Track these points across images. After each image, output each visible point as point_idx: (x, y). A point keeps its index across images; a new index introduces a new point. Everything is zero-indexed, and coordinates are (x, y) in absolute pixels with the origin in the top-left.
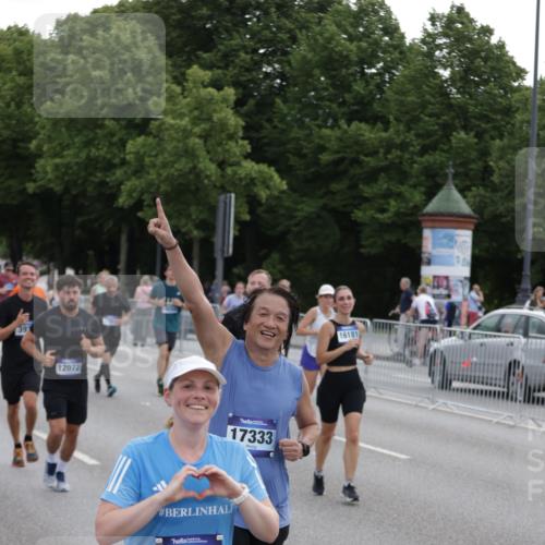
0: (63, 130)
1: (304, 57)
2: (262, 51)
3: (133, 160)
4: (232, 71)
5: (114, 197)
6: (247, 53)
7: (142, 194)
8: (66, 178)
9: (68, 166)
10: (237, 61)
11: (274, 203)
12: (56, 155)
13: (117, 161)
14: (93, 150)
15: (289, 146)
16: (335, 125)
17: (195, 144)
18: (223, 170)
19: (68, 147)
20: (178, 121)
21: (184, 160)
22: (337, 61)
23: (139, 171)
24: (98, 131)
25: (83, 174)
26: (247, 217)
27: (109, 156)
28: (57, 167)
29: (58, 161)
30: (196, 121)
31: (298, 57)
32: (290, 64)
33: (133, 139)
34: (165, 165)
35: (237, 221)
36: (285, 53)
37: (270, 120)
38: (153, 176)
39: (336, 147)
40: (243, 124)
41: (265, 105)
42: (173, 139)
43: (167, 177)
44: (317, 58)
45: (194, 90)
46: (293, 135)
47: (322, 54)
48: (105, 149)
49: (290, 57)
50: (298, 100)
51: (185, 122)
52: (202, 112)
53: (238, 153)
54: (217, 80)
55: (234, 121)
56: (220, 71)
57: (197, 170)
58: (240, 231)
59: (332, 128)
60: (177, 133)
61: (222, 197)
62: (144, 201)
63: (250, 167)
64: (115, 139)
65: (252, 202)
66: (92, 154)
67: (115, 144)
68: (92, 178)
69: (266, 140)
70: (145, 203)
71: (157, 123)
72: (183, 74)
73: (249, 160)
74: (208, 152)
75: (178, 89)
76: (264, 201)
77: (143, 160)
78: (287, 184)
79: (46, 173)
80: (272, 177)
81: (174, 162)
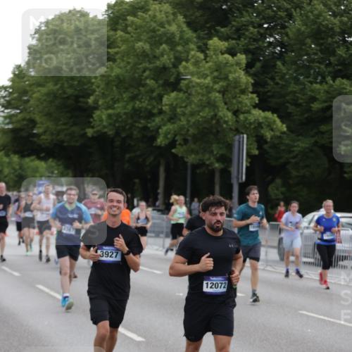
0: (114, 88)
1: (299, 30)
2: (266, 26)
3: (168, 111)
4: (243, 41)
5: (154, 138)
6: (254, 27)
7: (176, 136)
8: (117, 125)
9: (118, 115)
10: (247, 33)
11: (276, 142)
12: (108, 107)
13: (155, 111)
14: (138, 103)
15: (288, 98)
16: (323, 81)
17: (216, 97)
18: (237, 116)
19: (118, 101)
20: (202, 80)
21: (207, 110)
22: (325, 32)
23: (173, 118)
24: (141, 89)
25: (130, 121)
26: (256, 152)
27: (149, 107)
28: (109, 116)
29: (110, 111)
30: (216, 80)
31: (294, 30)
32: (287, 35)
33: (168, 94)
34: (192, 114)
35: (249, 155)
36: (284, 27)
37: (273, 79)
38: (184, 122)
39: (324, 98)
40: (253, 81)
41: (269, 67)
42: (199, 94)
43: (194, 123)
44: (309, 30)
45: (214, 57)
46: (290, 89)
47: (313, 27)
48: (146, 102)
49: (288, 30)
50: (295, 63)
51: (208, 81)
52: (220, 73)
53: (249, 104)
54: (232, 48)
55: (245, 79)
56: (234, 42)
57: (217, 118)
58: (250, 163)
59: (321, 83)
60: (202, 89)
61: (237, 137)
62: (176, 141)
63: (258, 114)
64: (155, 94)
65: (260, 141)
66: (136, 106)
67: (154, 98)
68: (137, 124)
69: (269, 94)
70: (178, 143)
71: (186, 82)
72: (206, 45)
73: (257, 109)
74: (226, 103)
75: (202, 56)
76: (269, 140)
77: (176, 111)
78: (287, 127)
79: (101, 120)
80: (275, 121)
81: (200, 111)
